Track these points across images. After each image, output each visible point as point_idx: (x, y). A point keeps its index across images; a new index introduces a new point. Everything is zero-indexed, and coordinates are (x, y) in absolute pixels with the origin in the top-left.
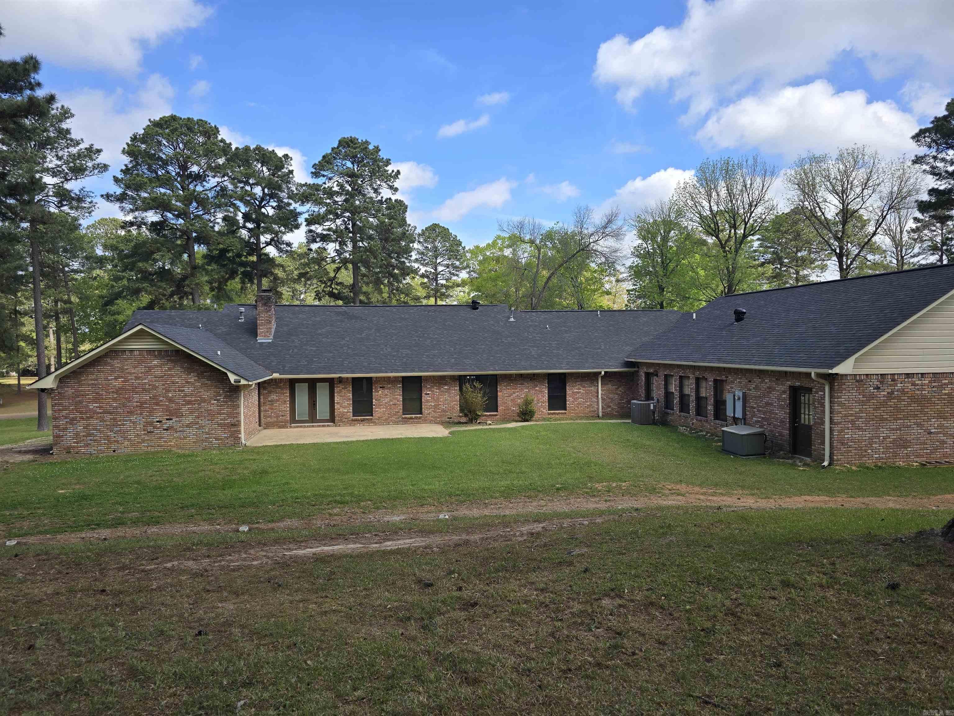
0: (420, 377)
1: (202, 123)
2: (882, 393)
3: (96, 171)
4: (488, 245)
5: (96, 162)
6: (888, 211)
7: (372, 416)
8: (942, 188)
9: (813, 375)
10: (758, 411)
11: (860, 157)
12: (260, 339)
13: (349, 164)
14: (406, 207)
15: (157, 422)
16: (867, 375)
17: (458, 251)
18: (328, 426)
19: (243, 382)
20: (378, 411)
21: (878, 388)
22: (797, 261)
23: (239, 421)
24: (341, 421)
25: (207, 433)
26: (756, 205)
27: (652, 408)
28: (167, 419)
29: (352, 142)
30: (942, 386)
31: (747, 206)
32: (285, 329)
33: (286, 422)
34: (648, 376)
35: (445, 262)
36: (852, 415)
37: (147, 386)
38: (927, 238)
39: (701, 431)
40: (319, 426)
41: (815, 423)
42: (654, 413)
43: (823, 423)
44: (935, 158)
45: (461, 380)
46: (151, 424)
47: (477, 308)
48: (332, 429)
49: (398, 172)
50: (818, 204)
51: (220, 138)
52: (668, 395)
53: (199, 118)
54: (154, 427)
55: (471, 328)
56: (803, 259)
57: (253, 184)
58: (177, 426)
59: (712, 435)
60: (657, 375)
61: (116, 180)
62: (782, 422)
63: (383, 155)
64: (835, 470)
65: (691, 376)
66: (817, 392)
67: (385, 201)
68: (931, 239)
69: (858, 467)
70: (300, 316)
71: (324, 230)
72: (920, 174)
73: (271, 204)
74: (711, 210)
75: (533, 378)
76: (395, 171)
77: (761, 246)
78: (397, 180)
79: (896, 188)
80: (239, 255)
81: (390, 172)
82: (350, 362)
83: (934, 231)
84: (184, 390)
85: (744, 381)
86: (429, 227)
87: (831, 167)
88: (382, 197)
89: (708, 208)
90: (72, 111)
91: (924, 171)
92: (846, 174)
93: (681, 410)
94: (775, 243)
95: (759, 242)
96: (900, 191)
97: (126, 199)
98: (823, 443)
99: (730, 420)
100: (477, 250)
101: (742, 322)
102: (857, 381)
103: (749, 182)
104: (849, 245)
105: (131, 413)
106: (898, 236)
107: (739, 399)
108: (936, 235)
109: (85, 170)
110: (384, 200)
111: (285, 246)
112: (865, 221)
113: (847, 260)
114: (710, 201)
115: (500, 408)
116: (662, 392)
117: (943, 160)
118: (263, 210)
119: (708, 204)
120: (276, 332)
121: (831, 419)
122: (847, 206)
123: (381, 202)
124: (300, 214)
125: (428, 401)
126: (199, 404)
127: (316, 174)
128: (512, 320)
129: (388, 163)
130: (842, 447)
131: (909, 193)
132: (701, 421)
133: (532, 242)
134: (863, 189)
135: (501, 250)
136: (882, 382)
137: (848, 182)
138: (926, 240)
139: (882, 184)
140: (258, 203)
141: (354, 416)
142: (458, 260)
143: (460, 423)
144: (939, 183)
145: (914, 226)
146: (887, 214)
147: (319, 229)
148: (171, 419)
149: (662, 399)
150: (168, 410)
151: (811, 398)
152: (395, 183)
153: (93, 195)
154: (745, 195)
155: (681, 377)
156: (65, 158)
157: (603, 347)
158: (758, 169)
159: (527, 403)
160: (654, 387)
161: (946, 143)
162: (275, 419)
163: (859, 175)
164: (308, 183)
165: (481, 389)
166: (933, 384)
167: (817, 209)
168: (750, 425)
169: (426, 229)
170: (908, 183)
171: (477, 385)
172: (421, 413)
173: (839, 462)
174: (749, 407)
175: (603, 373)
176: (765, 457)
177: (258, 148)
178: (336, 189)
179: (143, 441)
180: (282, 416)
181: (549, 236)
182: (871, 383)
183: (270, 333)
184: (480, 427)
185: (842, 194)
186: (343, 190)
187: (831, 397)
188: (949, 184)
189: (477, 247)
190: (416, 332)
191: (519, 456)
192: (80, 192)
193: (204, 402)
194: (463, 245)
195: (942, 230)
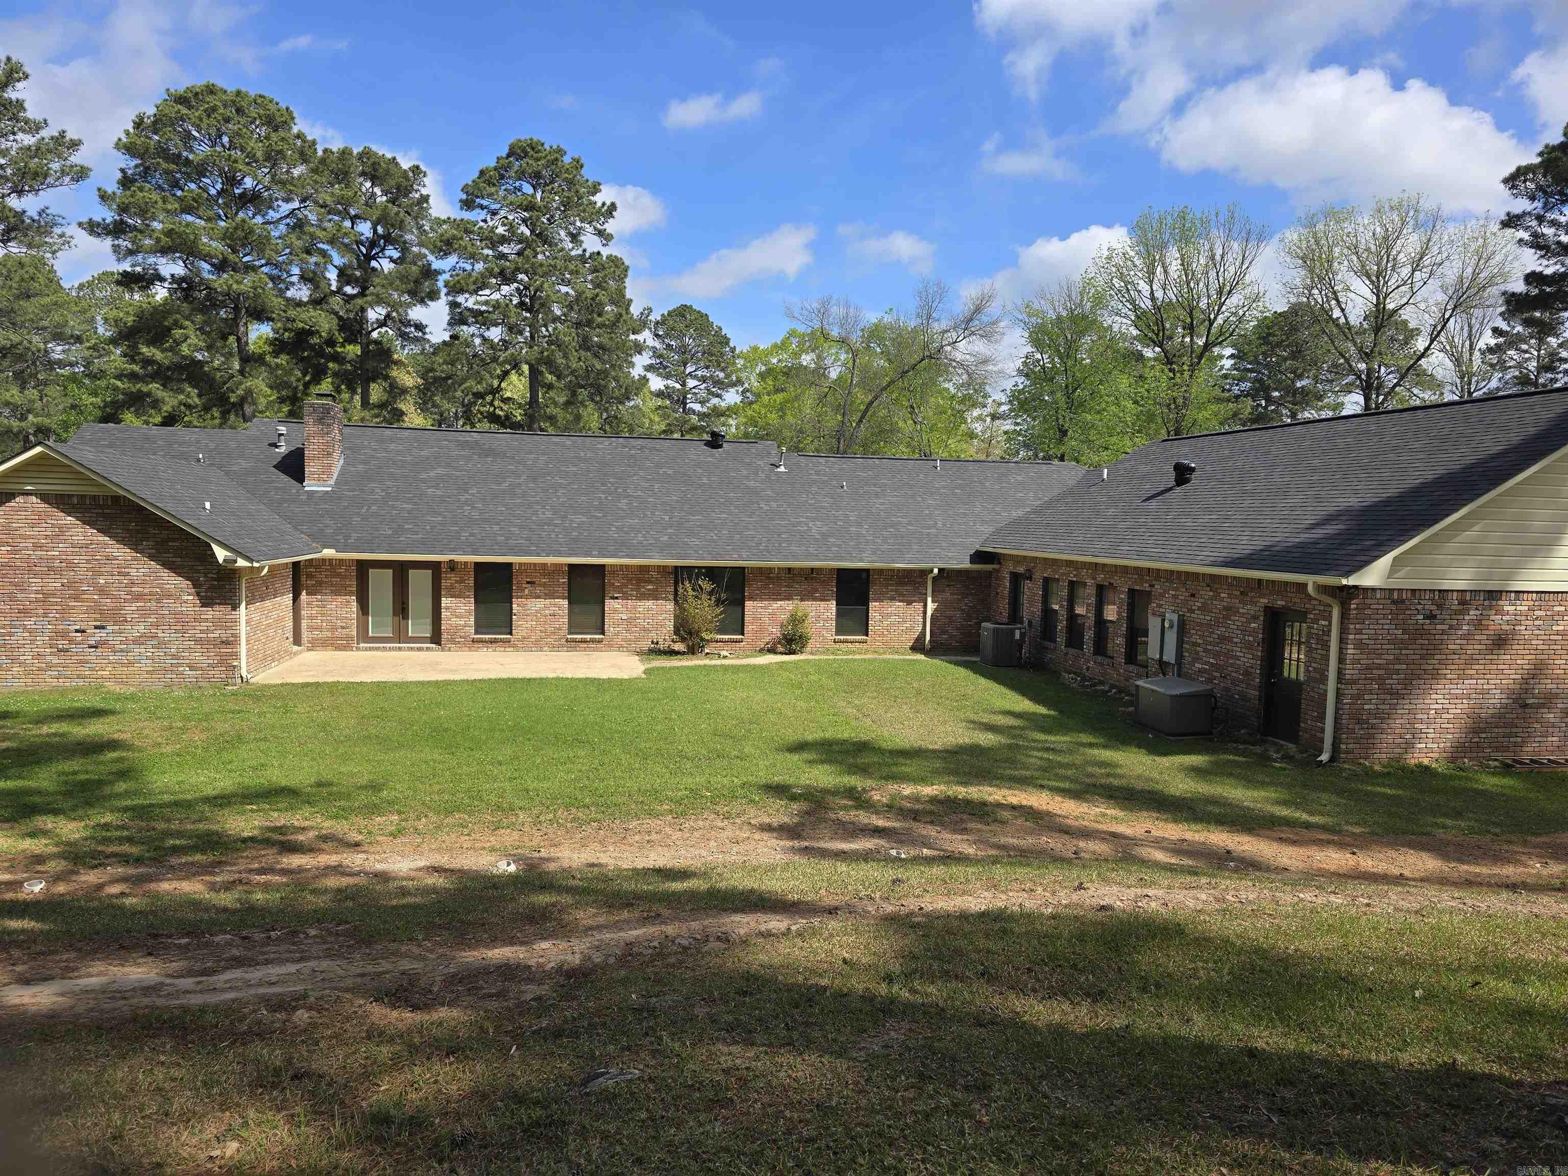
0: (602, 567)
1: (260, 101)
2: (1438, 627)
3: (67, 179)
4: (775, 346)
5: (68, 163)
6: (1454, 310)
7: (511, 634)
8: (1549, 271)
9: (1310, 589)
10: (1206, 650)
11: (1411, 214)
12: (310, 485)
13: (528, 189)
14: (626, 270)
15: (77, 631)
16: (1413, 591)
17: (722, 355)
18: (428, 649)
19: (241, 563)
20: (521, 626)
21: (1431, 617)
22: (1294, 395)
23: (236, 636)
24: (453, 641)
25: (174, 657)
26: (1230, 292)
27: (1017, 636)
28: (96, 627)
29: (533, 149)
30: (1554, 618)
31: (1213, 292)
32: (361, 467)
33: (349, 638)
34: (1016, 579)
35: (699, 373)
36: (1379, 667)
37: (57, 564)
38: (1512, 363)
39: (1101, 683)
40: (412, 649)
41: (1309, 679)
42: (1020, 646)
43: (1324, 679)
44: (1540, 219)
45: (679, 574)
46: (64, 635)
47: (720, 446)
48: (435, 655)
49: (613, 207)
50: (1335, 293)
51: (295, 130)
52: (1048, 615)
53: (259, 93)
54: (71, 642)
55: (705, 480)
56: (1304, 391)
57: (357, 217)
58: (115, 640)
59: (1120, 691)
60: (1030, 578)
61: (104, 197)
62: (1247, 673)
63: (588, 173)
64: (1342, 770)
65: (1090, 582)
66: (1315, 621)
67: (590, 257)
68: (1519, 366)
69: (1384, 767)
70: (392, 446)
71: (477, 303)
72: (1512, 247)
73: (387, 253)
74: (1153, 298)
75: (811, 575)
76: (608, 203)
77: (1234, 367)
78: (610, 221)
79: (1469, 270)
80: (331, 342)
81: (599, 204)
82: (472, 535)
83: (1526, 352)
84: (128, 574)
85: (1183, 594)
86: (674, 311)
87: (1361, 229)
88: (585, 250)
89: (1147, 294)
90: (26, 69)
91: (1521, 240)
92: (1387, 242)
93: (1069, 644)
94: (1259, 363)
95: (1232, 362)
96: (1475, 275)
97: (125, 233)
98: (1322, 717)
99: (1154, 667)
100: (755, 355)
101: (1187, 486)
102: (1394, 602)
103: (1219, 252)
104: (1383, 369)
105: (25, 612)
106: (1466, 356)
107: (1171, 627)
108: (1529, 359)
109: (46, 176)
110: (587, 255)
111: (413, 329)
112: (1412, 330)
113: (1377, 397)
114: (1151, 282)
115: (748, 628)
116: (1037, 609)
117: (1554, 223)
118: (374, 264)
119: (1148, 287)
120: (342, 473)
121: (1340, 672)
122: (1385, 298)
123: (582, 259)
124: (438, 273)
125: (615, 611)
126: (158, 601)
127: (468, 204)
128: (782, 469)
129: (595, 189)
130: (1357, 727)
131: (1491, 281)
132: (1101, 664)
133: (843, 341)
134: (1414, 271)
135: (796, 355)
136: (1440, 606)
137: (1388, 257)
138: (1510, 367)
139: (1447, 263)
140: (364, 250)
141: (476, 633)
142: (723, 370)
143: (672, 653)
144: (1545, 262)
145: (1493, 342)
146: (1451, 316)
147: (468, 301)
148: (103, 628)
149: (1037, 620)
150: (97, 609)
151: (1304, 632)
152: (606, 226)
153: (64, 222)
154: (1212, 274)
155: (1072, 583)
156: (13, 153)
157: (940, 524)
158: (1236, 229)
159: (796, 620)
160: (1025, 599)
161: (1561, 193)
162: (329, 634)
163: (1410, 244)
164: (453, 217)
165: (711, 593)
166: (1538, 613)
167: (1333, 302)
168: (1188, 677)
169: (670, 313)
170: (1492, 262)
171: (707, 585)
172: (603, 633)
173: (1350, 756)
174: (1188, 643)
175: (936, 571)
176: (1211, 740)
177: (366, 154)
178: (501, 230)
179: (50, 666)
180: (343, 628)
181: (875, 333)
182: (1419, 607)
183: (330, 475)
184: (707, 662)
185: (1378, 278)
186: (513, 234)
187: (1343, 631)
188: (1563, 265)
189: (755, 349)
190: (603, 484)
191: (751, 723)
192: (40, 214)
193: (169, 596)
194: (732, 345)
195: (1539, 351)
